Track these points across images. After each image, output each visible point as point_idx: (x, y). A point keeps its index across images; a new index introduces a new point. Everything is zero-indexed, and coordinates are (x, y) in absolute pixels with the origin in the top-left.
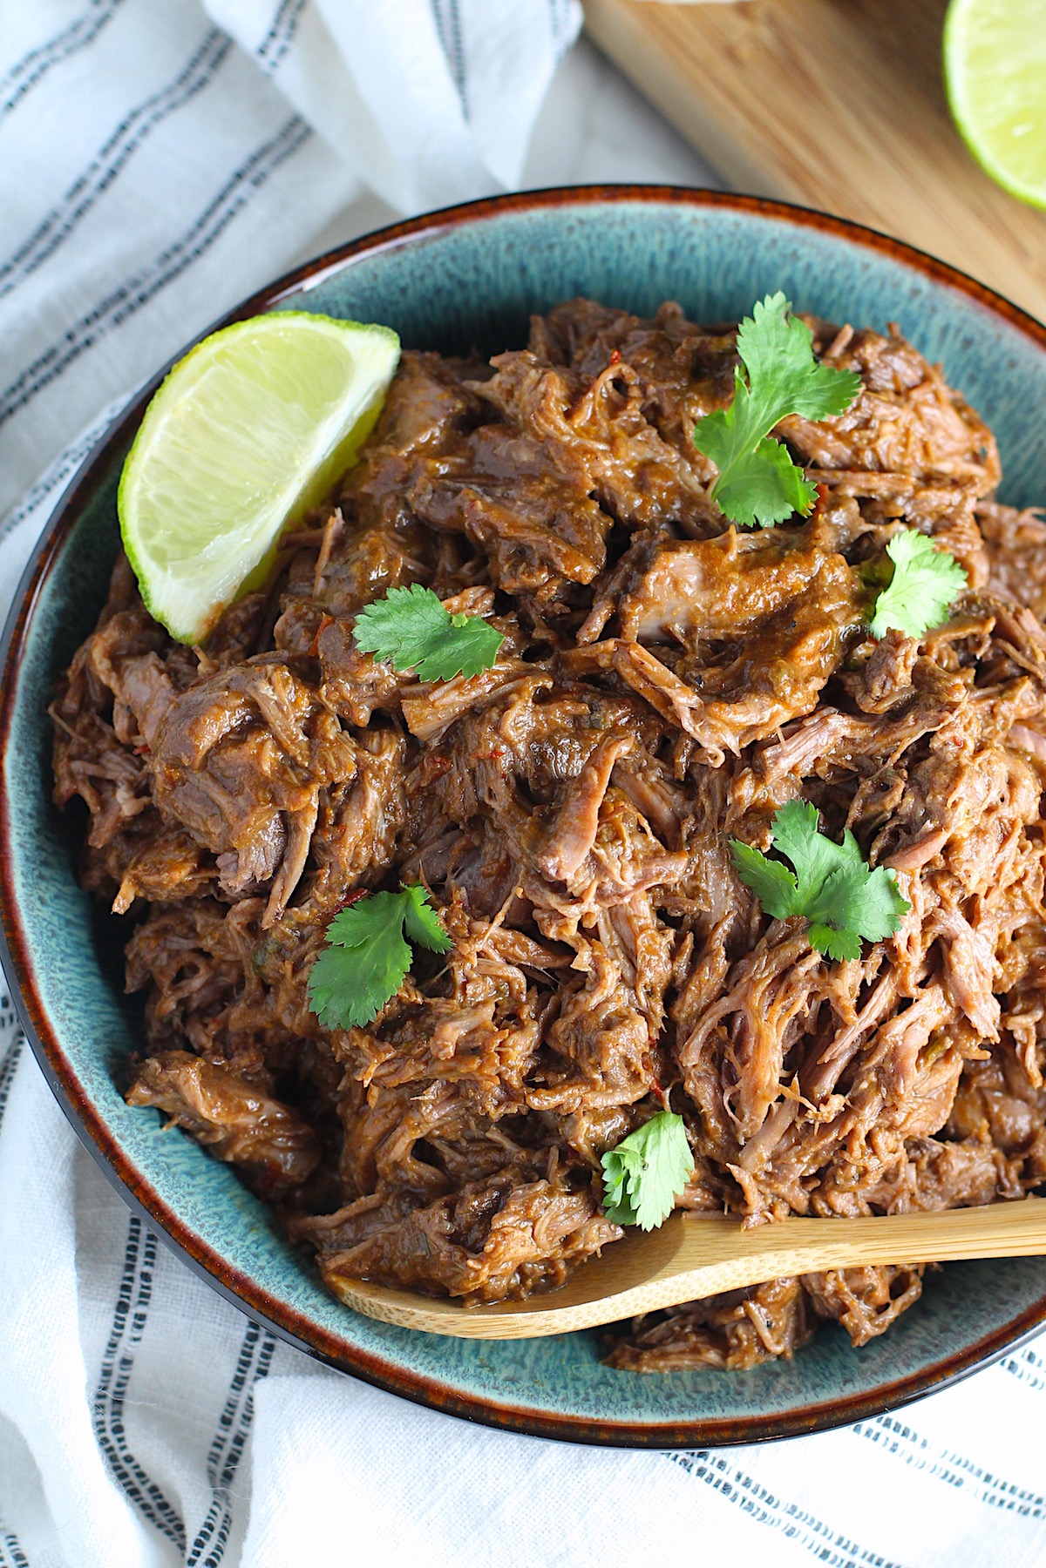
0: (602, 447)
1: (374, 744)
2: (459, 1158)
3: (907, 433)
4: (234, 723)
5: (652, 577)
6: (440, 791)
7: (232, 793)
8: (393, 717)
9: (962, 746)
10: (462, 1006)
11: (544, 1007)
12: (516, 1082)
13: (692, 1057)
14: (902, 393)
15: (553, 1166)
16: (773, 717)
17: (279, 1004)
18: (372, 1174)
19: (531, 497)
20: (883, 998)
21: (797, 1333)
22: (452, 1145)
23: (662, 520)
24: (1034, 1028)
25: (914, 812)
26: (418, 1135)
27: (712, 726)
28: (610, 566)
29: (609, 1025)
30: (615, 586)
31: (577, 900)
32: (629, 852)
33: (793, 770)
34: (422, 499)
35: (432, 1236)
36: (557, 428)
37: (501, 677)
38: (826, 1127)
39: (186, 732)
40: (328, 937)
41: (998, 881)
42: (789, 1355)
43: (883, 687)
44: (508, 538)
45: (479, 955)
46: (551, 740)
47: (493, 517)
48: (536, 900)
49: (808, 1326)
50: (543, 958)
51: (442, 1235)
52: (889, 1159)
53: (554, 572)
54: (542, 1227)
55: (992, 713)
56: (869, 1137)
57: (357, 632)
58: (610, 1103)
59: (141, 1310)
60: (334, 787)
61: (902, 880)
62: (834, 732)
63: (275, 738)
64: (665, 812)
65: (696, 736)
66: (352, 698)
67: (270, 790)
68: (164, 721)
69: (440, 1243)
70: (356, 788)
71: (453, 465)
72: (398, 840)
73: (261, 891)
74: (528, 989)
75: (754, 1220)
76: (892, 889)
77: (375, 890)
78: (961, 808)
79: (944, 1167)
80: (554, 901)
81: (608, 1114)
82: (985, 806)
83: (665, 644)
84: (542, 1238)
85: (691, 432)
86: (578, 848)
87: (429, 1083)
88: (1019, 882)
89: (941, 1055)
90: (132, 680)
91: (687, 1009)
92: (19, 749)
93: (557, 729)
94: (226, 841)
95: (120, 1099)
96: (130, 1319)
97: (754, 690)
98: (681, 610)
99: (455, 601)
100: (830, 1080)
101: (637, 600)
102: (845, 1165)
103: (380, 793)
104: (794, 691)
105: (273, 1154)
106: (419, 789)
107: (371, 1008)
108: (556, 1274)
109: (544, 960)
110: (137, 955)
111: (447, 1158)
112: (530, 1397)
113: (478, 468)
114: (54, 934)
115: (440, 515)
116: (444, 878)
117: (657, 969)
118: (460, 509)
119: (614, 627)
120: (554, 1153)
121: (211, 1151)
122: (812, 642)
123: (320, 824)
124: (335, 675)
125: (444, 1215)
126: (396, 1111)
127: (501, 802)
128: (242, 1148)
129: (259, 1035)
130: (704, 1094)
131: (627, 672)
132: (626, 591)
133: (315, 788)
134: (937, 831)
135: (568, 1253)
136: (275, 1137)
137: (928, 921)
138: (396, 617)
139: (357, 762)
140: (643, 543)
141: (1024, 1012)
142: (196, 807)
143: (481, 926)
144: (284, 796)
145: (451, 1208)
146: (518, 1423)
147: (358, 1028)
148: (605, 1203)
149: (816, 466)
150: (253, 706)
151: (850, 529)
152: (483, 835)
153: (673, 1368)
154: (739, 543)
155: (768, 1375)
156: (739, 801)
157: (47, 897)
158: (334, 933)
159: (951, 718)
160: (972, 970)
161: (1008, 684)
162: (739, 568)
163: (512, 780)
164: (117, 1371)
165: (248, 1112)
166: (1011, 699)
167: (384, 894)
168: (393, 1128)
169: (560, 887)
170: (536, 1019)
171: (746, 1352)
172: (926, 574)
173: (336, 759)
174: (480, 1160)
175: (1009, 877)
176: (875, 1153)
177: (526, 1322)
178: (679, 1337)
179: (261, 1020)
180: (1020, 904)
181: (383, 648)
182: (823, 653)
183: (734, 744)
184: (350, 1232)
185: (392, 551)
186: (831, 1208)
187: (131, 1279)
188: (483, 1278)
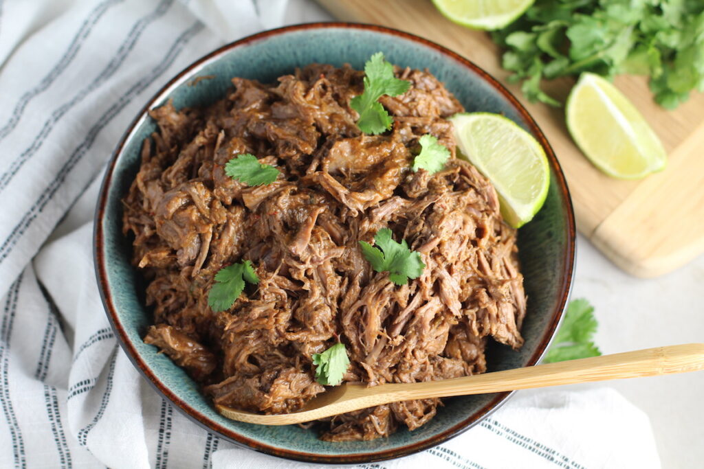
0: (317, 107)
1: (233, 210)
2: (264, 362)
3: (429, 104)
4: (183, 203)
5: (333, 150)
6: (257, 228)
7: (182, 227)
8: (240, 201)
9: (445, 209)
10: (263, 303)
11: (294, 304)
12: (282, 331)
13: (347, 322)
14: (428, 92)
15: (297, 363)
16: (375, 198)
17: (200, 306)
18: (234, 370)
19: (291, 125)
20: (417, 301)
21: (390, 428)
22: (262, 357)
23: (339, 134)
24: (475, 315)
25: (427, 232)
26: (249, 353)
27: (353, 201)
28: (319, 148)
29: (316, 309)
30: (320, 154)
31: (304, 263)
32: (323, 246)
33: (383, 218)
34: (253, 127)
35: (253, 388)
36: (300, 101)
37: (278, 186)
38: (397, 348)
39: (165, 206)
40: (215, 279)
41: (459, 258)
42: (387, 435)
43: (416, 188)
44: (282, 139)
45: (269, 285)
46: (296, 208)
47: (277, 132)
48: (289, 264)
49: (394, 426)
50: (293, 287)
51: (256, 388)
52: (422, 361)
53: (298, 151)
54: (293, 384)
55: (459, 200)
56: (413, 352)
57: (226, 169)
58: (318, 339)
59: (168, 431)
60: (219, 225)
61: (423, 257)
62: (398, 204)
63: (197, 208)
64: (338, 235)
65: (348, 206)
66: (225, 194)
67: (195, 226)
68: (159, 203)
69: (255, 390)
70: (226, 226)
71: (265, 116)
72: (242, 245)
73: (192, 264)
74: (288, 298)
75: (372, 384)
76: (419, 259)
77: (233, 263)
78: (444, 231)
79: (443, 366)
80: (295, 263)
81: (317, 344)
82: (454, 231)
83: (338, 175)
84: (294, 389)
85: (349, 103)
86: (303, 244)
87: (252, 331)
88: (468, 260)
89: (440, 323)
90: (150, 189)
91: (345, 305)
92: (108, 218)
93: (299, 205)
94: (179, 245)
95: (141, 341)
96: (165, 435)
97: (369, 188)
98: (343, 162)
99: (263, 160)
100: (398, 330)
101: (327, 159)
102: (404, 363)
103: (235, 227)
104: (383, 188)
105: (199, 363)
106: (249, 227)
107: (231, 304)
108: (300, 404)
109: (294, 288)
110: (150, 292)
111: (260, 362)
112: (288, 447)
113: (274, 117)
114: (120, 284)
115: (259, 132)
116: (258, 259)
117: (335, 290)
118: (265, 130)
119: (320, 168)
120: (298, 358)
121: (176, 363)
122: (390, 173)
123: (213, 238)
124: (219, 186)
125: (257, 380)
126: (241, 345)
127: (278, 230)
128: (187, 361)
129: (194, 320)
130: (352, 337)
131: (323, 183)
132: (324, 156)
133: (211, 225)
134: (435, 238)
135: (304, 396)
136: (199, 357)
137: (433, 272)
138: (241, 164)
139: (227, 216)
140: (331, 140)
141: (472, 308)
142: (169, 233)
143: (270, 274)
144: (200, 228)
145: (260, 378)
146: (283, 455)
147: (225, 311)
148: (316, 376)
149: (396, 115)
150: (190, 197)
151: (408, 136)
152: (272, 244)
153: (344, 441)
154: (365, 139)
155: (378, 442)
156: (364, 229)
157: (118, 271)
158: (217, 278)
159: (440, 198)
160: (450, 290)
161: (465, 190)
162: (365, 147)
163: (282, 223)
164: (163, 458)
165: (189, 347)
166: (466, 195)
167: (236, 264)
168: (240, 351)
169: (297, 259)
170: (291, 308)
171: (371, 434)
172: (434, 152)
173: (220, 216)
174: (272, 362)
175: (464, 258)
176: (415, 358)
177: (286, 418)
178: (346, 430)
179: (194, 313)
180: (469, 268)
181: (236, 175)
182: (395, 177)
183: (362, 208)
184: (225, 390)
185: (241, 143)
186: (401, 380)
187: (164, 420)
188: (270, 402)
